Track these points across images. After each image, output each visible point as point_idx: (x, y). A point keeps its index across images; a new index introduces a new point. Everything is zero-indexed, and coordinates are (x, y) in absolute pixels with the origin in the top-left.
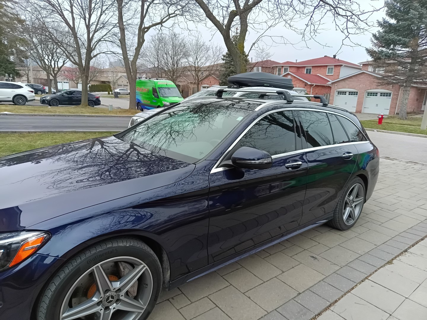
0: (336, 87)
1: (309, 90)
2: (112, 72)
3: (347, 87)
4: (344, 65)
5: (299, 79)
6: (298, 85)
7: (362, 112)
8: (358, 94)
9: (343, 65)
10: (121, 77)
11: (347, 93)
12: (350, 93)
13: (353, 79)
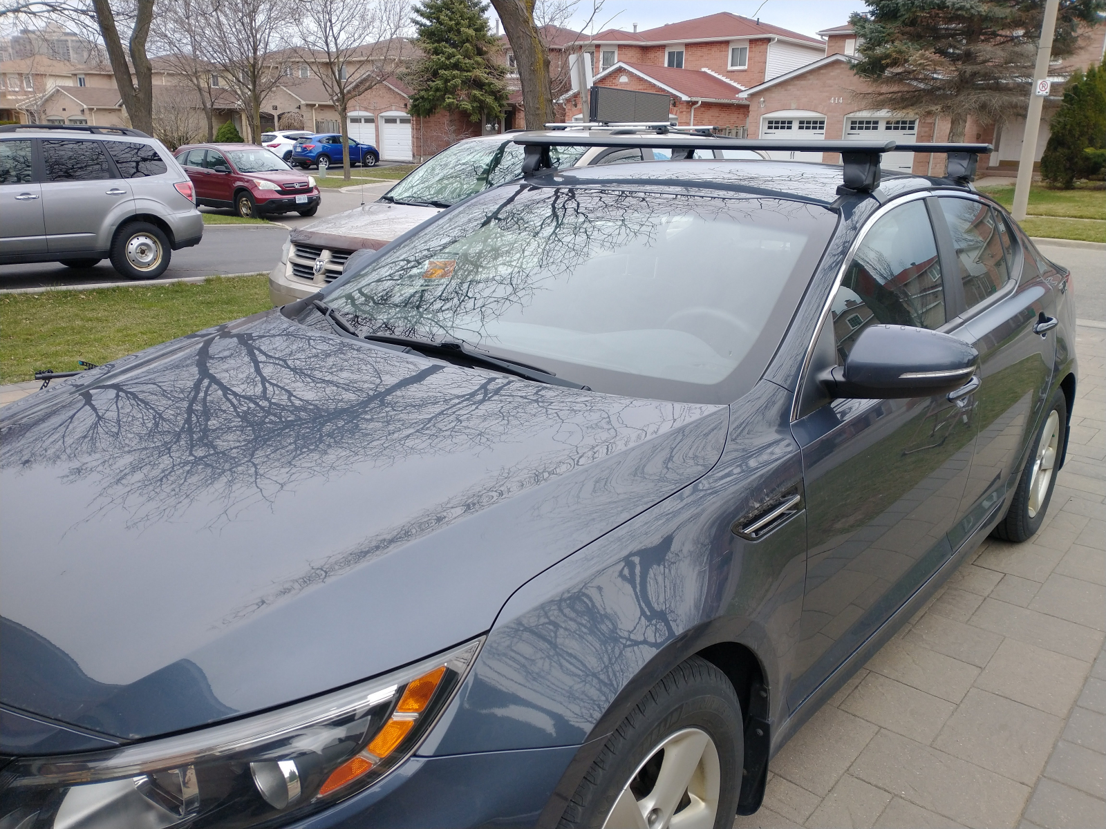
0: (762, 106)
1: (684, 118)
2: (20, 75)
3: (793, 106)
4: (777, 37)
5: (654, 85)
8: (825, 125)
9: (774, 39)
10: (58, 91)
11: (795, 125)
12: (801, 122)
13: (810, 82)
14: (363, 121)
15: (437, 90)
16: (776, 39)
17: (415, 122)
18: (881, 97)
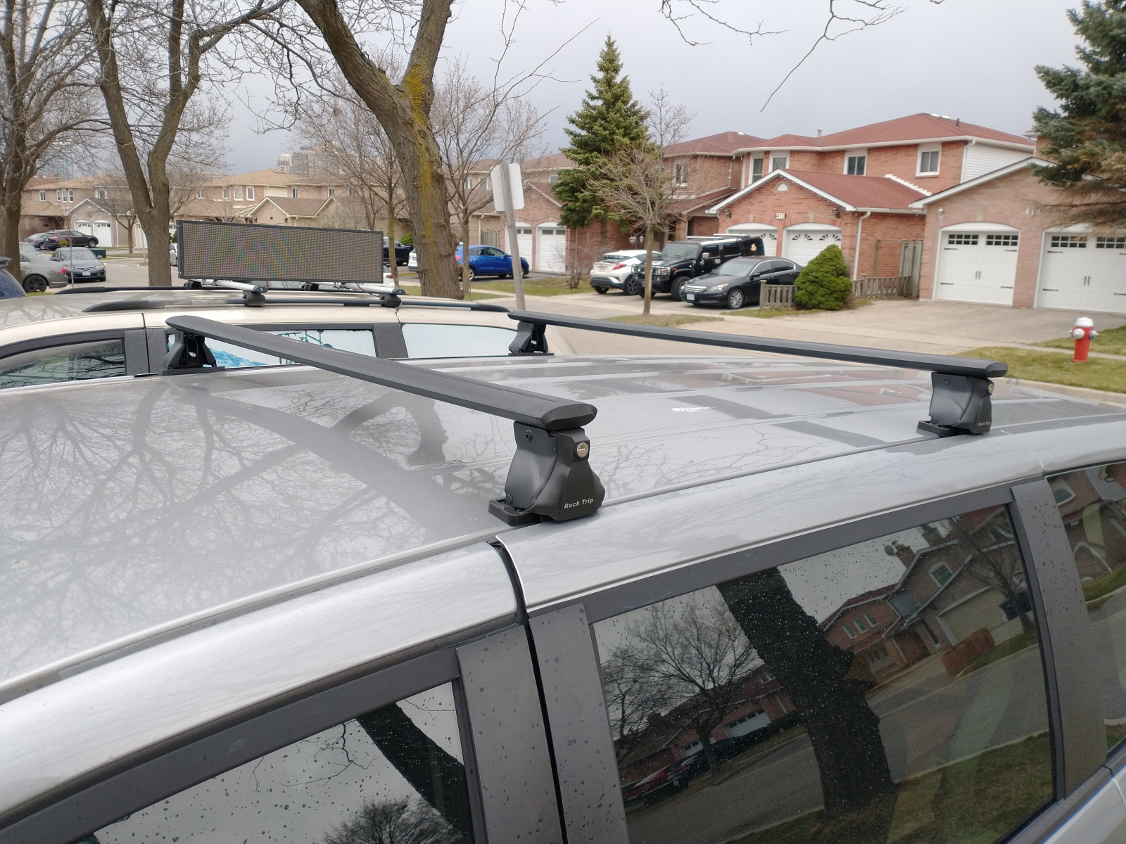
0: (941, 217)
1: (848, 231)
2: (244, 186)
3: (979, 218)
4: (974, 139)
5: (815, 195)
6: (811, 216)
7: (1035, 306)
8: (1018, 241)
10: (267, 201)
11: (982, 241)
12: (990, 237)
13: (1000, 190)
14: (522, 232)
15: (585, 201)
16: (974, 142)
17: (569, 233)
18: (1075, 211)
